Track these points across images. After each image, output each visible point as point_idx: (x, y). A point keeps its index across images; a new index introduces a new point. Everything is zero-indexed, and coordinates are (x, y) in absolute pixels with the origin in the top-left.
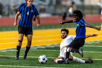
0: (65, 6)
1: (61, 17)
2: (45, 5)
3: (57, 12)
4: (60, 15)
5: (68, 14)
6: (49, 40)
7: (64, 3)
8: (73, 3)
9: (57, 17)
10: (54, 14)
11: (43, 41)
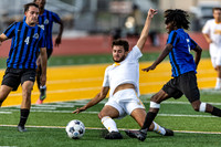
0: (117, 14)
1: (110, 38)
2: (73, 13)
3: (99, 28)
4: (106, 33)
5: (124, 33)
6: (82, 89)
7: (115, 7)
8: (135, 7)
9: (100, 37)
10: (93, 32)
11: (70, 90)
